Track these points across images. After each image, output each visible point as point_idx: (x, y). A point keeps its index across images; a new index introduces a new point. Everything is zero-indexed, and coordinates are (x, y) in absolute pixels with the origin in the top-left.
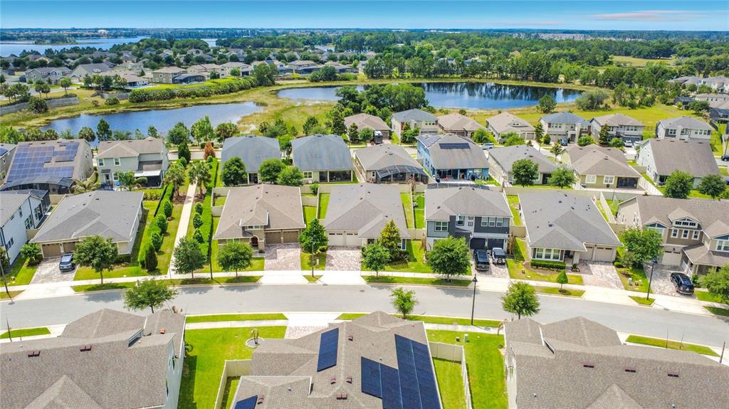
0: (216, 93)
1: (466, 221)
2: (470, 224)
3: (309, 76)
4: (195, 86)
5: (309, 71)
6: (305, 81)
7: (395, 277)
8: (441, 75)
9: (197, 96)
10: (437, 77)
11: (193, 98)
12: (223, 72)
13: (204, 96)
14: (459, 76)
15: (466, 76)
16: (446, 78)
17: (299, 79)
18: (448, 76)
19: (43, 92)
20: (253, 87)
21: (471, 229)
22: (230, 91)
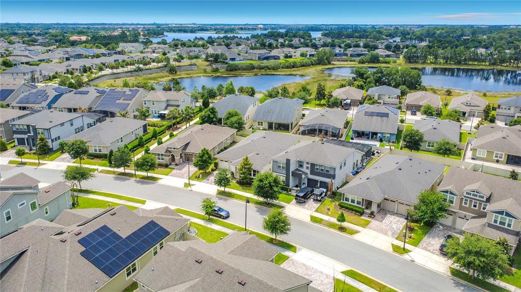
0: (282, 68)
1: (305, 165)
2: (307, 168)
3: (358, 59)
4: (272, 63)
5: (359, 55)
6: (354, 63)
7: (236, 194)
8: (471, 63)
9: (269, 69)
10: (466, 64)
11: (266, 70)
12: (295, 54)
13: (273, 69)
14: (487, 63)
15: (494, 64)
16: (475, 65)
17: (351, 61)
18: (476, 63)
19: (177, 61)
20: (313, 65)
21: (308, 171)
22: (293, 67)
